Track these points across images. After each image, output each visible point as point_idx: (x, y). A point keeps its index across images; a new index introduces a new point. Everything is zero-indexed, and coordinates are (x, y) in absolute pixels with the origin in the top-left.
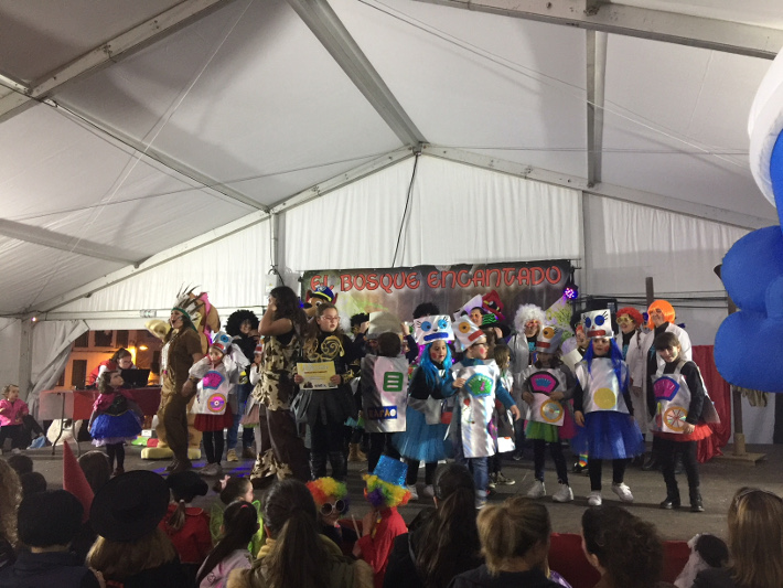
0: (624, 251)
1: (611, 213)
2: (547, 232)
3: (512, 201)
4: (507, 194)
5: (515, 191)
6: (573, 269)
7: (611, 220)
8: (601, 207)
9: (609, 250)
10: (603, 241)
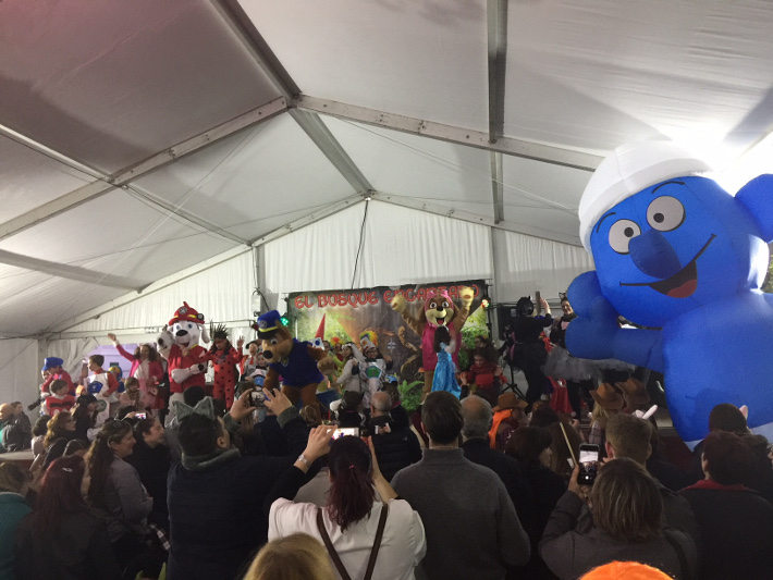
0: (522, 270)
1: (512, 242)
2: (468, 258)
3: (441, 234)
4: (437, 230)
5: (443, 227)
6: (487, 286)
7: (512, 248)
8: (505, 238)
9: (511, 269)
10: (507, 264)
